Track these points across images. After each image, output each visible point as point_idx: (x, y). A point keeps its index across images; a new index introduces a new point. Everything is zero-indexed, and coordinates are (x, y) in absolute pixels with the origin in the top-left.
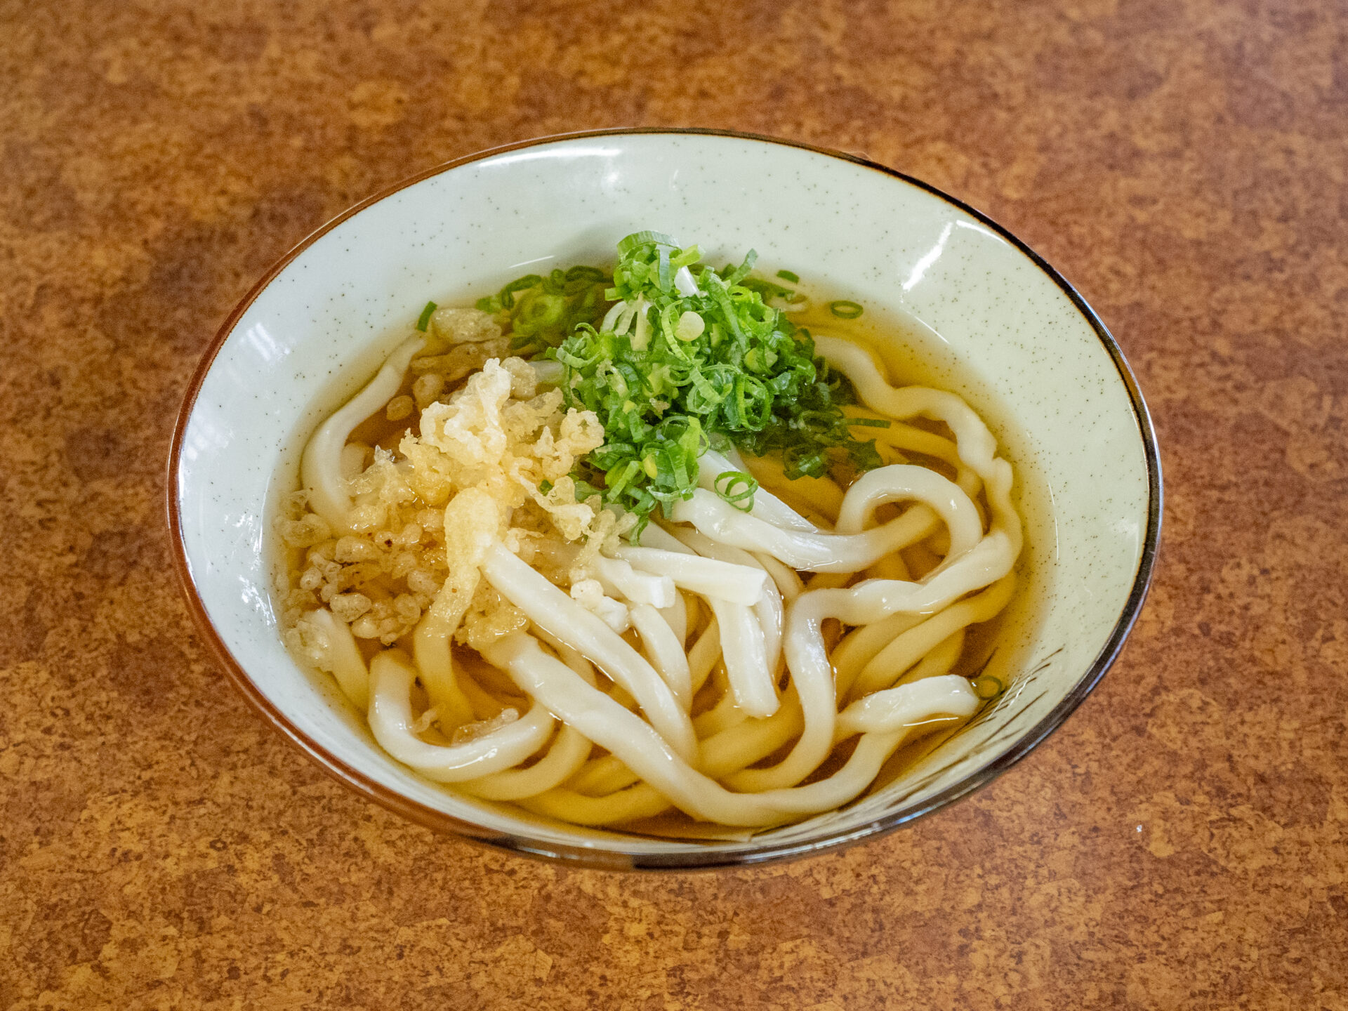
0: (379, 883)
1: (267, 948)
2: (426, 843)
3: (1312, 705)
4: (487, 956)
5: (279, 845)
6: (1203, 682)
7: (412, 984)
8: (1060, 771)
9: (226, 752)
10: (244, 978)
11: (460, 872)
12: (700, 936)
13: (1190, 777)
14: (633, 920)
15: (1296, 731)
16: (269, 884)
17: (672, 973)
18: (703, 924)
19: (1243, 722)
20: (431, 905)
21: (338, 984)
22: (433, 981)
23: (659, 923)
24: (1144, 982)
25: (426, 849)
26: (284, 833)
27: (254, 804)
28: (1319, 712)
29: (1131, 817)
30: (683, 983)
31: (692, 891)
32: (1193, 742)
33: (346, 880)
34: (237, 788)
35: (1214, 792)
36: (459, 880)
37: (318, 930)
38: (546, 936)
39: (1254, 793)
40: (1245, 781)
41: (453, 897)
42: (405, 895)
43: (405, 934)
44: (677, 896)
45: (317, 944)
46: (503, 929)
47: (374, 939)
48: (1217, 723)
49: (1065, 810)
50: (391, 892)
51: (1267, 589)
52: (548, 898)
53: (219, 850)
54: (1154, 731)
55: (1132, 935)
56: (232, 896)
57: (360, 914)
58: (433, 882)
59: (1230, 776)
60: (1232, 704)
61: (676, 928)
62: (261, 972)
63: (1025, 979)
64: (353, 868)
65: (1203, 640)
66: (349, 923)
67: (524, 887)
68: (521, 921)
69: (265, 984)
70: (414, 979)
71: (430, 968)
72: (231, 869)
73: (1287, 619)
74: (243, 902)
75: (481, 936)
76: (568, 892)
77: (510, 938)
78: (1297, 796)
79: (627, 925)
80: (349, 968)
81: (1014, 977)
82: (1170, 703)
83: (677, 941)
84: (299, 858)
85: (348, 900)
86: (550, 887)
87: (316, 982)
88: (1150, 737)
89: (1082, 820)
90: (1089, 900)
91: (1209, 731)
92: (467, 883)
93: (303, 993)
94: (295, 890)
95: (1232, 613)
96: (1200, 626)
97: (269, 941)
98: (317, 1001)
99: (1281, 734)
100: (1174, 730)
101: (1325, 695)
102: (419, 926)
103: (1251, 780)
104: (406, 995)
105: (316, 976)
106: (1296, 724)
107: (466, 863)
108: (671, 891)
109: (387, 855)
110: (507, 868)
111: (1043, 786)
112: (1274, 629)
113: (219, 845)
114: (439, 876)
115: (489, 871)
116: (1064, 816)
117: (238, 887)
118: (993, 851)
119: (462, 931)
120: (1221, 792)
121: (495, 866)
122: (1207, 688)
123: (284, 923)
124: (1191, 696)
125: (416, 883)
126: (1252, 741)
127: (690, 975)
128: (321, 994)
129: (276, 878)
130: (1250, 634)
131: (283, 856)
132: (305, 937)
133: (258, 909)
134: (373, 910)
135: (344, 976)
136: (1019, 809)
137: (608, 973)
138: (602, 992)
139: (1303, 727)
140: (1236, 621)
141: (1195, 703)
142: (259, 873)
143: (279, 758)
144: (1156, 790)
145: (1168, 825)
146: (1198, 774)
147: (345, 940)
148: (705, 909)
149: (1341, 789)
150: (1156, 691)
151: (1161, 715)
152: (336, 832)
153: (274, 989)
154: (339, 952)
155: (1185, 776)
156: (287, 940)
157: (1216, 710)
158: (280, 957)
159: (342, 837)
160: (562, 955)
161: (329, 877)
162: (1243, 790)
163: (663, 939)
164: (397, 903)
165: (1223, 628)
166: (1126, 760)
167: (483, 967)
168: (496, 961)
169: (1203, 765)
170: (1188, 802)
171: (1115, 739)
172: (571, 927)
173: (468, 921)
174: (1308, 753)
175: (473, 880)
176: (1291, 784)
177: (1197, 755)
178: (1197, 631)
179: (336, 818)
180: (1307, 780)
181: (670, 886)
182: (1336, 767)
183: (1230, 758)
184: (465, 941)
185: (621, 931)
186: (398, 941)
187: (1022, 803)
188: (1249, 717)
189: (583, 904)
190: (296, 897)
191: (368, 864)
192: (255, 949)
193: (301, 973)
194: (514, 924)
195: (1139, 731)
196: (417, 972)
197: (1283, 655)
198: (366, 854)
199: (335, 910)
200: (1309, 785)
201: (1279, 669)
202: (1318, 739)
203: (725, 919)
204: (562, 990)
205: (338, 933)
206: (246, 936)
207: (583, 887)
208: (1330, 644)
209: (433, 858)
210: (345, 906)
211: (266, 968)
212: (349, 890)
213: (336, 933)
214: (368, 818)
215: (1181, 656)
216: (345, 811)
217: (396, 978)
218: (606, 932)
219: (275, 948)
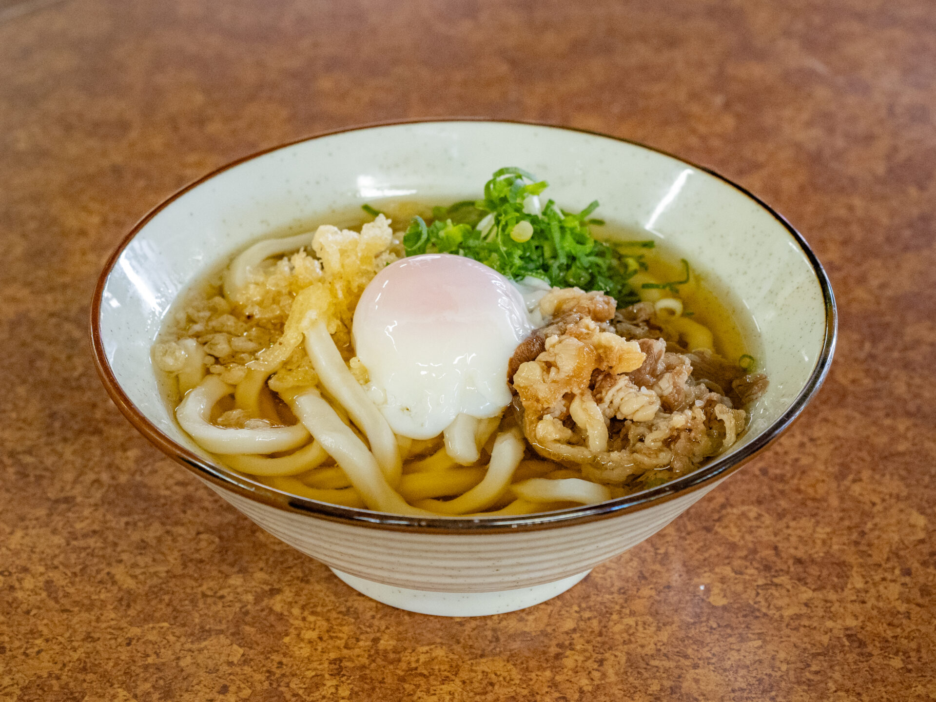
0: (121, 599)
1: (29, 636)
2: (160, 578)
3: (842, 519)
4: (195, 647)
5: (51, 574)
6: (759, 502)
7: (134, 661)
8: (645, 551)
9: (22, 519)
10: (8, 653)
11: (183, 596)
12: (358, 640)
13: (745, 558)
14: (308, 629)
15: (828, 534)
16: (39, 598)
17: (332, 662)
18: (362, 633)
19: (788, 527)
20: (157, 615)
21: (79, 659)
22: (150, 660)
23: (328, 631)
24: (697, 681)
25: (160, 581)
26: (56, 568)
27: (37, 550)
28: (847, 523)
29: (696, 580)
30: (341, 668)
31: (356, 612)
32: (749, 538)
33: (97, 597)
34: (27, 540)
35: (762, 568)
36: (181, 600)
37: (69, 627)
38: (241, 636)
39: (792, 569)
40: (786, 562)
41: (175, 610)
42: (139, 608)
43: (135, 631)
44: (345, 615)
45: (67, 635)
46: (209, 631)
47: (111, 634)
48: (767, 527)
49: (647, 575)
50: (128, 606)
51: (813, 450)
52: (247, 613)
53: (5, 576)
54: (720, 530)
55: (690, 651)
56: (10, 604)
57: (103, 618)
58: (161, 601)
59: (775, 559)
60: (780, 516)
61: (341, 635)
62: (22, 650)
63: (604, 675)
64: (103, 590)
65: (762, 478)
66: (93, 624)
67: (229, 606)
68: (224, 627)
69: (23, 657)
70: (136, 659)
71: (149, 651)
72: (12, 588)
73: (827, 468)
74: (17, 608)
75: (192, 634)
76: (262, 610)
77: (213, 637)
78: (825, 572)
79: (303, 632)
80: (89, 650)
81: (596, 675)
82: (733, 514)
83: (340, 643)
84: (64, 583)
85: (96, 609)
86: (249, 607)
87: (62, 658)
88: (716, 533)
89: (659, 581)
90: (659, 629)
91: (761, 532)
92: (187, 602)
93: (51, 664)
94: (57, 602)
95: (785, 463)
96: (761, 470)
97: (32, 632)
98: (61, 669)
99: (816, 535)
100: (734, 530)
101: (852, 514)
102: (146, 627)
103: (791, 562)
104: (128, 668)
105: (63, 654)
106: (828, 530)
107: (188, 590)
108: (340, 612)
109: (130, 583)
110: (219, 594)
111: (631, 560)
112: (816, 474)
113: (6, 573)
114: (166, 598)
115: (204, 595)
116: (645, 578)
117: (15, 599)
118: (588, 597)
119: (178, 631)
120: (767, 568)
121: (209, 593)
122: (763, 507)
123: (45, 621)
124: (750, 510)
125: (149, 601)
126: (793, 539)
127: (346, 664)
128: (64, 665)
129: (44, 595)
130: (798, 475)
131: (52, 582)
132: (59, 630)
133: (28, 612)
134: (113, 616)
135: (84, 655)
136: (611, 572)
137: (285, 661)
138: (278, 672)
139: (834, 532)
140: (788, 468)
141: (752, 515)
142: (32, 591)
143: (61, 524)
144: (717, 565)
145: (725, 586)
146: (750, 557)
147: (89, 633)
148: (364, 624)
149: (859, 570)
150: (723, 506)
151: (726, 521)
152: (94, 569)
153: (30, 661)
154: (83, 640)
155: (740, 558)
156: (45, 631)
157: (767, 519)
158: (38, 642)
159: (98, 572)
160: (251, 648)
161: (84, 595)
162: (785, 568)
163: (330, 641)
164: (132, 612)
165: (778, 471)
166: (696, 546)
167: (190, 653)
168: (200, 651)
169: (755, 551)
170: (741, 573)
171: (689, 533)
172: (262, 631)
173: (184, 625)
174: (836, 547)
175: (192, 601)
176: (821, 565)
177: (751, 545)
178: (757, 472)
179: (96, 560)
180: (833, 563)
181: (339, 609)
182: (857, 556)
183: (776, 548)
184: (179, 637)
185: (298, 635)
186: (129, 635)
187: (614, 569)
188: (793, 524)
189: (272, 618)
190: (57, 606)
191: (115, 589)
192: (20, 636)
193: (51, 652)
194: (218, 628)
195: (708, 530)
196: (139, 654)
197: (821, 489)
198: (114, 583)
199: (85, 615)
200: (835, 566)
201: (818, 497)
202: (845, 539)
203: (378, 631)
204: (247, 669)
205: (84, 629)
206: (15, 628)
207: (274, 608)
208: (859, 483)
209: (164, 586)
210: (93, 613)
211: (27, 649)
212: (98, 603)
213: (82, 630)
214: (120, 561)
215: (744, 487)
216: (103, 557)
217: (123, 658)
218: (287, 635)
219: (36, 636)
